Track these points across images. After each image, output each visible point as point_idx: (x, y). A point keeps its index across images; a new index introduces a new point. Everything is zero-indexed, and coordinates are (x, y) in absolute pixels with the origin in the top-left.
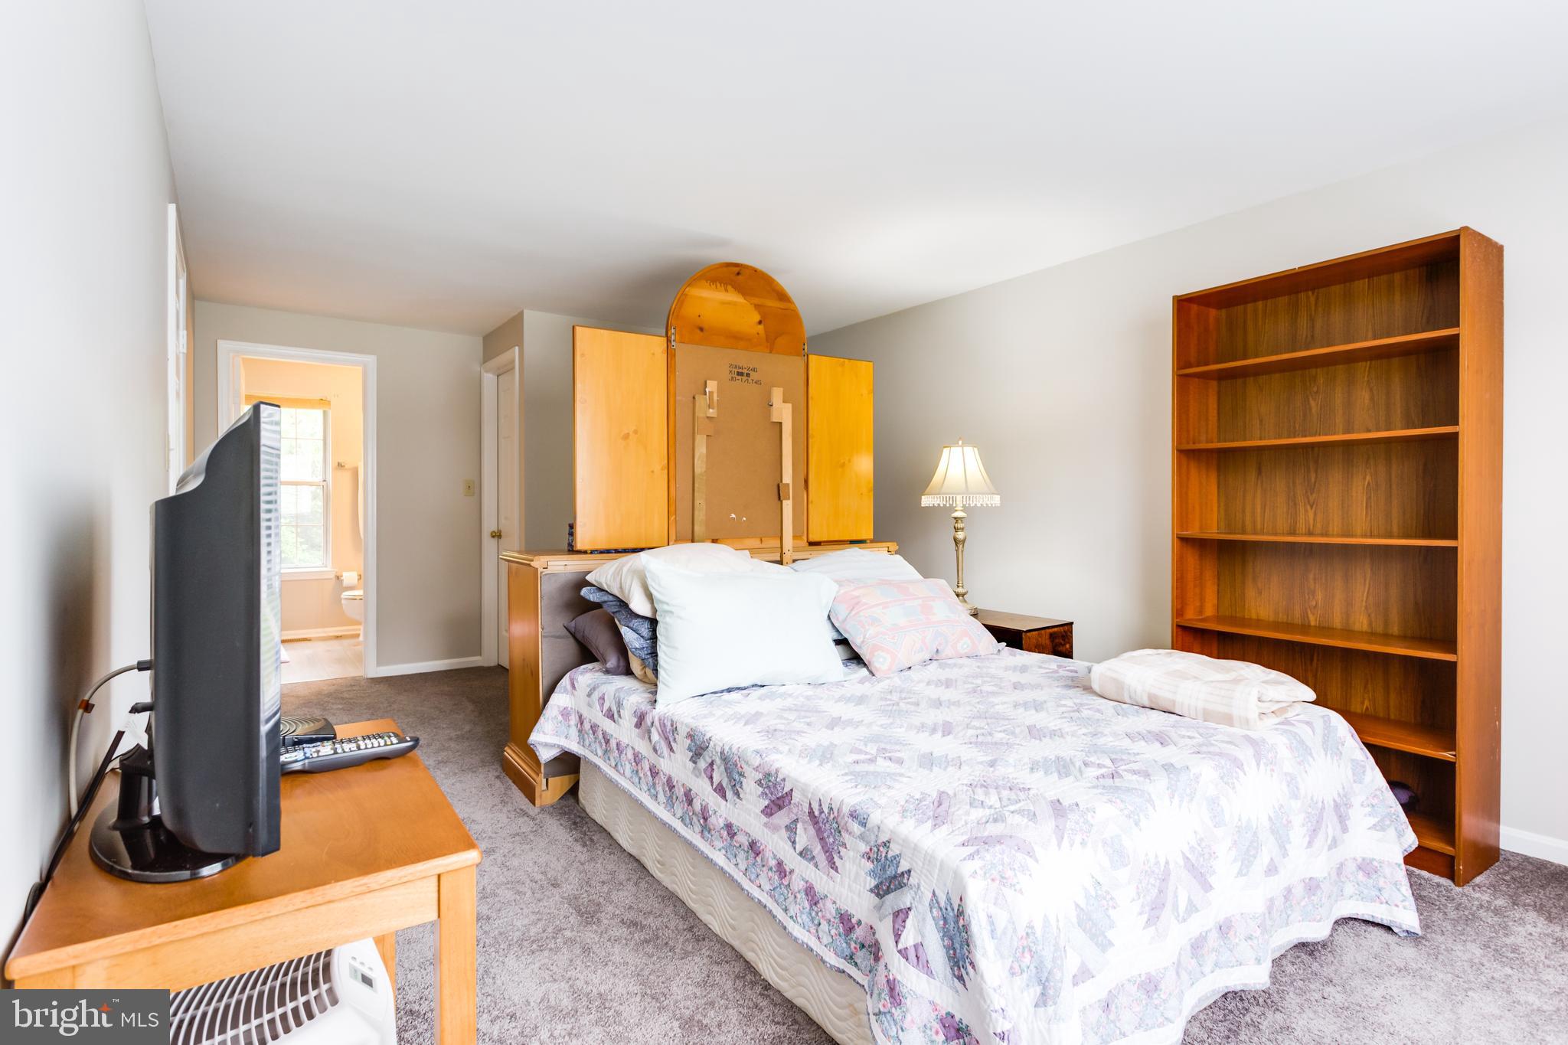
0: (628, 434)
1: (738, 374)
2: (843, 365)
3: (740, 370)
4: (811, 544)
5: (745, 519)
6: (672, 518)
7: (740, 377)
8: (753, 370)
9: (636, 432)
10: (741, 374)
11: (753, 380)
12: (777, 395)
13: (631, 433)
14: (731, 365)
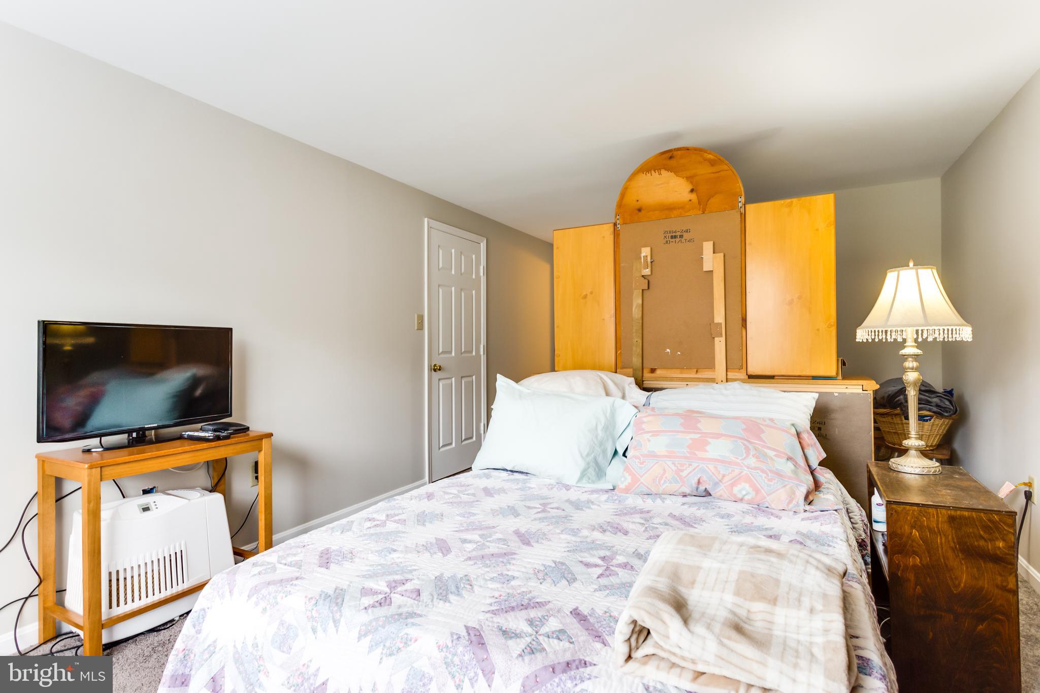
0: (586, 295)
1: (672, 237)
2: (790, 205)
3: (674, 234)
4: (751, 377)
5: (679, 353)
6: (619, 352)
7: (674, 240)
8: (686, 231)
9: (591, 293)
10: (675, 237)
11: (686, 240)
12: (708, 247)
13: (588, 294)
14: (666, 232)
